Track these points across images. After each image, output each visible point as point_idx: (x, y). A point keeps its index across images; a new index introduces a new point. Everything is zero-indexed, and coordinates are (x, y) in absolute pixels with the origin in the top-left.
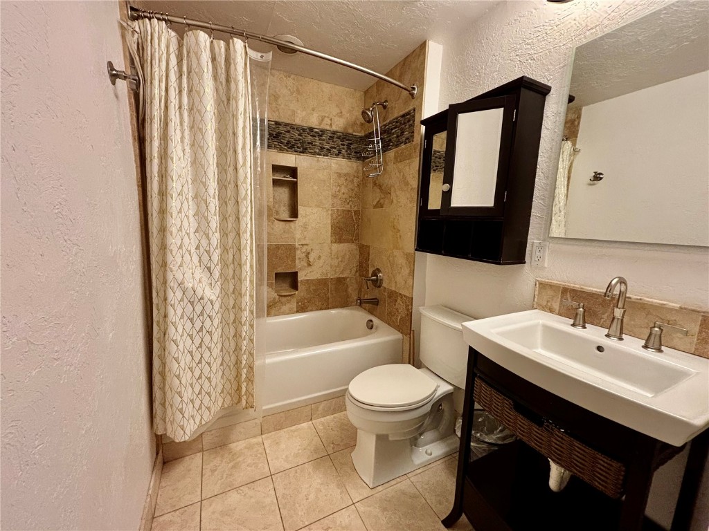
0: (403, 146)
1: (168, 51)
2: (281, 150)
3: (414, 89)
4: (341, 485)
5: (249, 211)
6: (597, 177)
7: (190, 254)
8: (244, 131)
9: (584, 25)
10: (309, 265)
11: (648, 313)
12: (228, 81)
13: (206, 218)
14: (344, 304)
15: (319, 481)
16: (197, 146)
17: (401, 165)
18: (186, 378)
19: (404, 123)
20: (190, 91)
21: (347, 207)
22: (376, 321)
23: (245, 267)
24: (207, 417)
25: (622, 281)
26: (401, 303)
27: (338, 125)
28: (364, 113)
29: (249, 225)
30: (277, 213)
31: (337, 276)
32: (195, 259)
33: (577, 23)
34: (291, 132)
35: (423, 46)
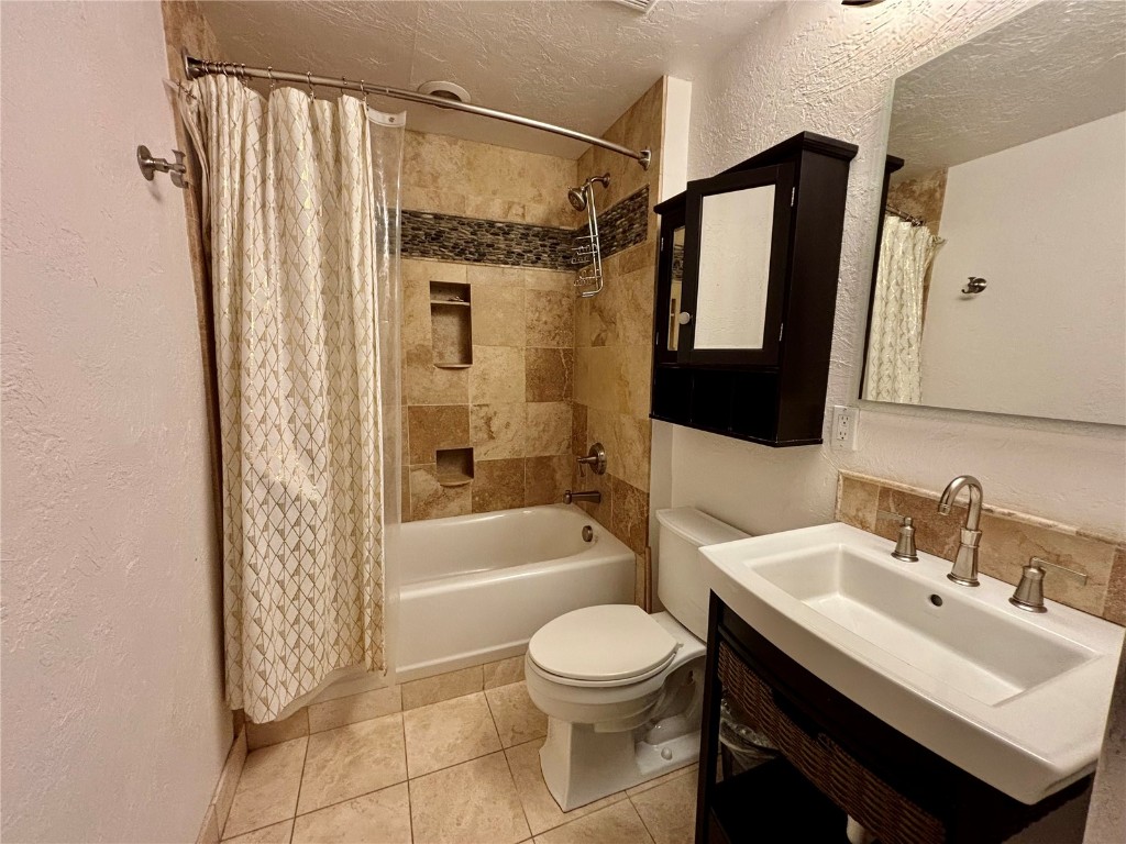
0: (632, 247)
1: (245, 120)
2: (444, 258)
3: (646, 154)
4: (517, 803)
5: (372, 363)
6: (975, 286)
7: (279, 431)
8: (362, 238)
9: (909, 40)
10: (491, 437)
11: (1024, 539)
12: (337, 160)
13: (304, 374)
14: (548, 500)
15: (483, 795)
16: (290, 264)
17: (629, 278)
18: (273, 622)
19: (634, 210)
20: (279, 179)
21: (553, 345)
22: (597, 528)
23: (366, 448)
24: (309, 683)
25: (972, 483)
26: (632, 501)
27: (535, 214)
28: (571, 195)
29: (371, 384)
30: (441, 355)
31: (537, 453)
32: (288, 437)
33: (898, 38)
34: (460, 229)
35: (658, 86)
